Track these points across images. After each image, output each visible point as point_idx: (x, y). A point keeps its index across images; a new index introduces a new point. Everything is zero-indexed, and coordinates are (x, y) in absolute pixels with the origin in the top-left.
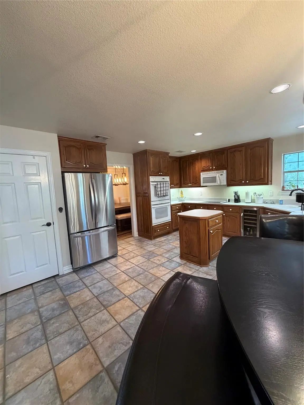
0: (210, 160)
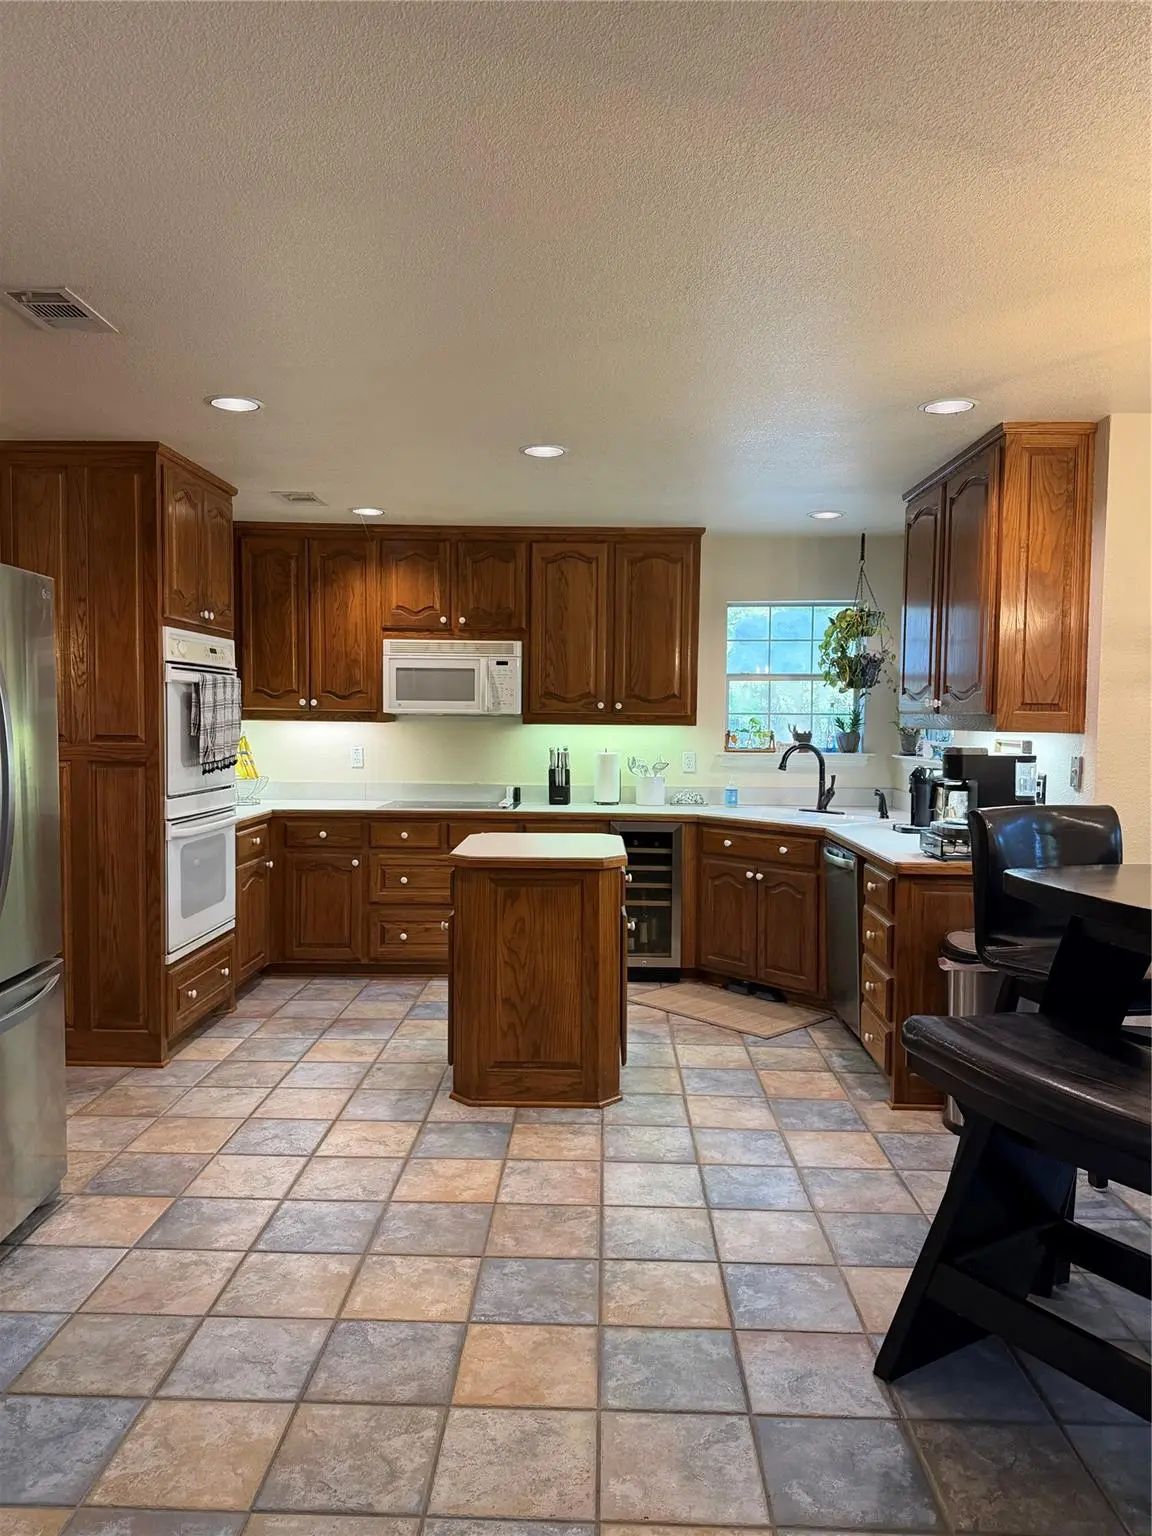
0: (436, 578)
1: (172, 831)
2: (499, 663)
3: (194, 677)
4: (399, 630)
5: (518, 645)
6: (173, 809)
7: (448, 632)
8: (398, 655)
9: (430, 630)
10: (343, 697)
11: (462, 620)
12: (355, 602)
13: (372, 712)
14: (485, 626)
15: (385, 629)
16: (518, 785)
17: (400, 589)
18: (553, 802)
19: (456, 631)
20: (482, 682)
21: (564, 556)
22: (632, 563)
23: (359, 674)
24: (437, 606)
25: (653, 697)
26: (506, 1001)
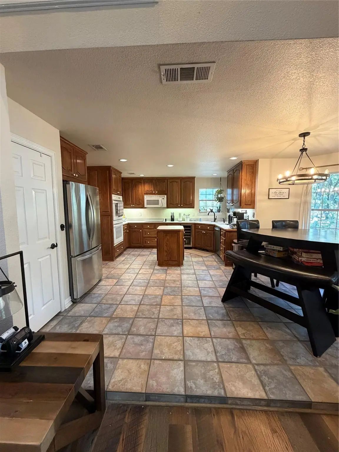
0: (152, 185)
1: (114, 226)
2: (163, 199)
3: (117, 202)
4: (147, 194)
5: (166, 196)
6: (114, 222)
7: (155, 194)
8: (147, 198)
9: (152, 194)
10: (138, 205)
11: (157, 192)
12: (140, 190)
13: (143, 207)
14: (160, 193)
15: (145, 194)
16: (166, 218)
17: (147, 187)
18: (171, 221)
19: (156, 194)
20: (160, 202)
21: (173, 181)
22: (184, 182)
23: (141, 201)
24: (153, 190)
25: (188, 204)
26: (166, 251)
